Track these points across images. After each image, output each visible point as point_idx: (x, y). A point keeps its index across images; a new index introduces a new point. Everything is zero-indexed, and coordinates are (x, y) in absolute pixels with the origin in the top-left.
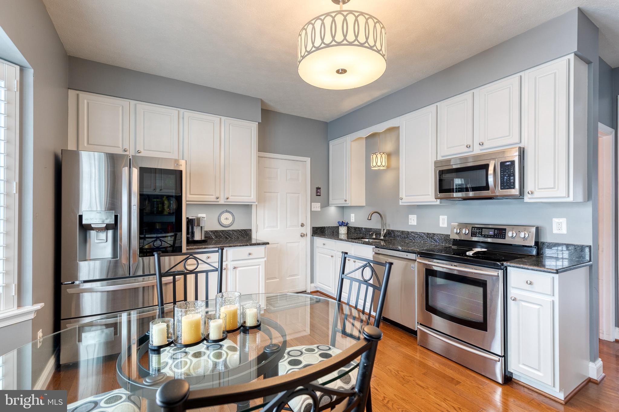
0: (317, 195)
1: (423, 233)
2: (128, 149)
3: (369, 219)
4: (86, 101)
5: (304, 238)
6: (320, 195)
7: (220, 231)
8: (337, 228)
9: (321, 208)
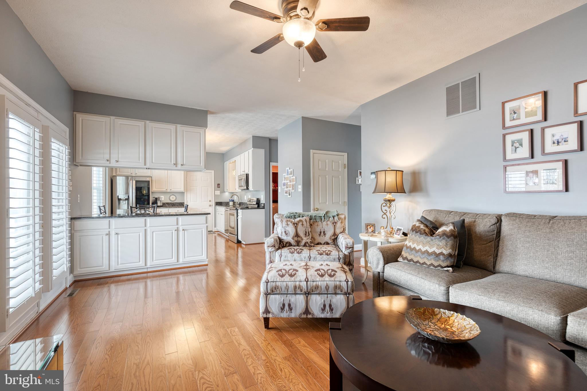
2: (132, 174)
3: (229, 198)
5: (211, 206)
6: (219, 188)
7: (169, 202)
8: (228, 202)
9: (220, 193)
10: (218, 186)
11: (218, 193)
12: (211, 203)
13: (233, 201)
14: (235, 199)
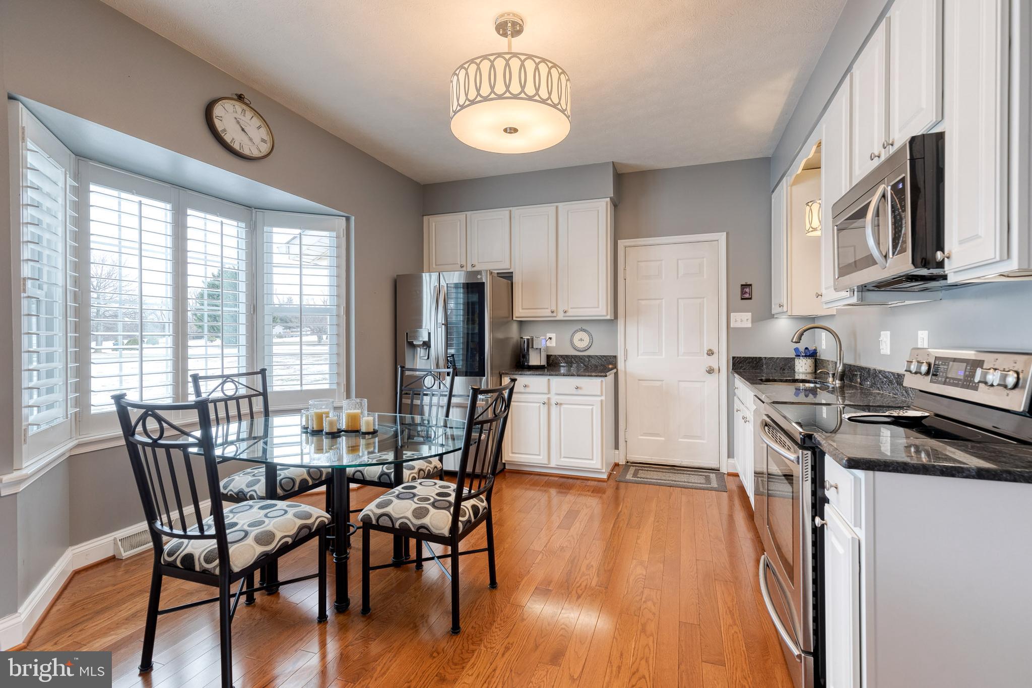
0: (742, 299)
1: (892, 373)
2: (465, 264)
3: (794, 340)
4: (434, 224)
5: (715, 376)
6: (750, 299)
7: (572, 356)
8: (793, 359)
9: (753, 322)
10: (743, 293)
11: (743, 320)
12: (712, 362)
13: (812, 354)
14: (824, 347)
